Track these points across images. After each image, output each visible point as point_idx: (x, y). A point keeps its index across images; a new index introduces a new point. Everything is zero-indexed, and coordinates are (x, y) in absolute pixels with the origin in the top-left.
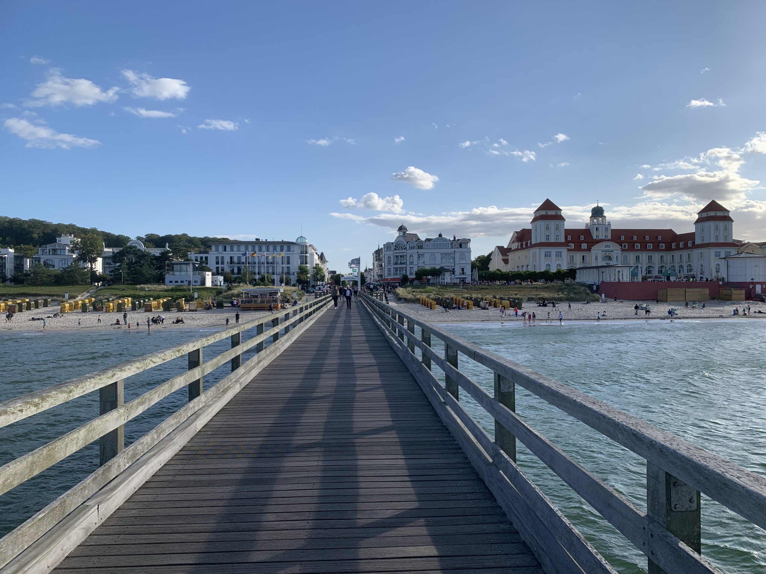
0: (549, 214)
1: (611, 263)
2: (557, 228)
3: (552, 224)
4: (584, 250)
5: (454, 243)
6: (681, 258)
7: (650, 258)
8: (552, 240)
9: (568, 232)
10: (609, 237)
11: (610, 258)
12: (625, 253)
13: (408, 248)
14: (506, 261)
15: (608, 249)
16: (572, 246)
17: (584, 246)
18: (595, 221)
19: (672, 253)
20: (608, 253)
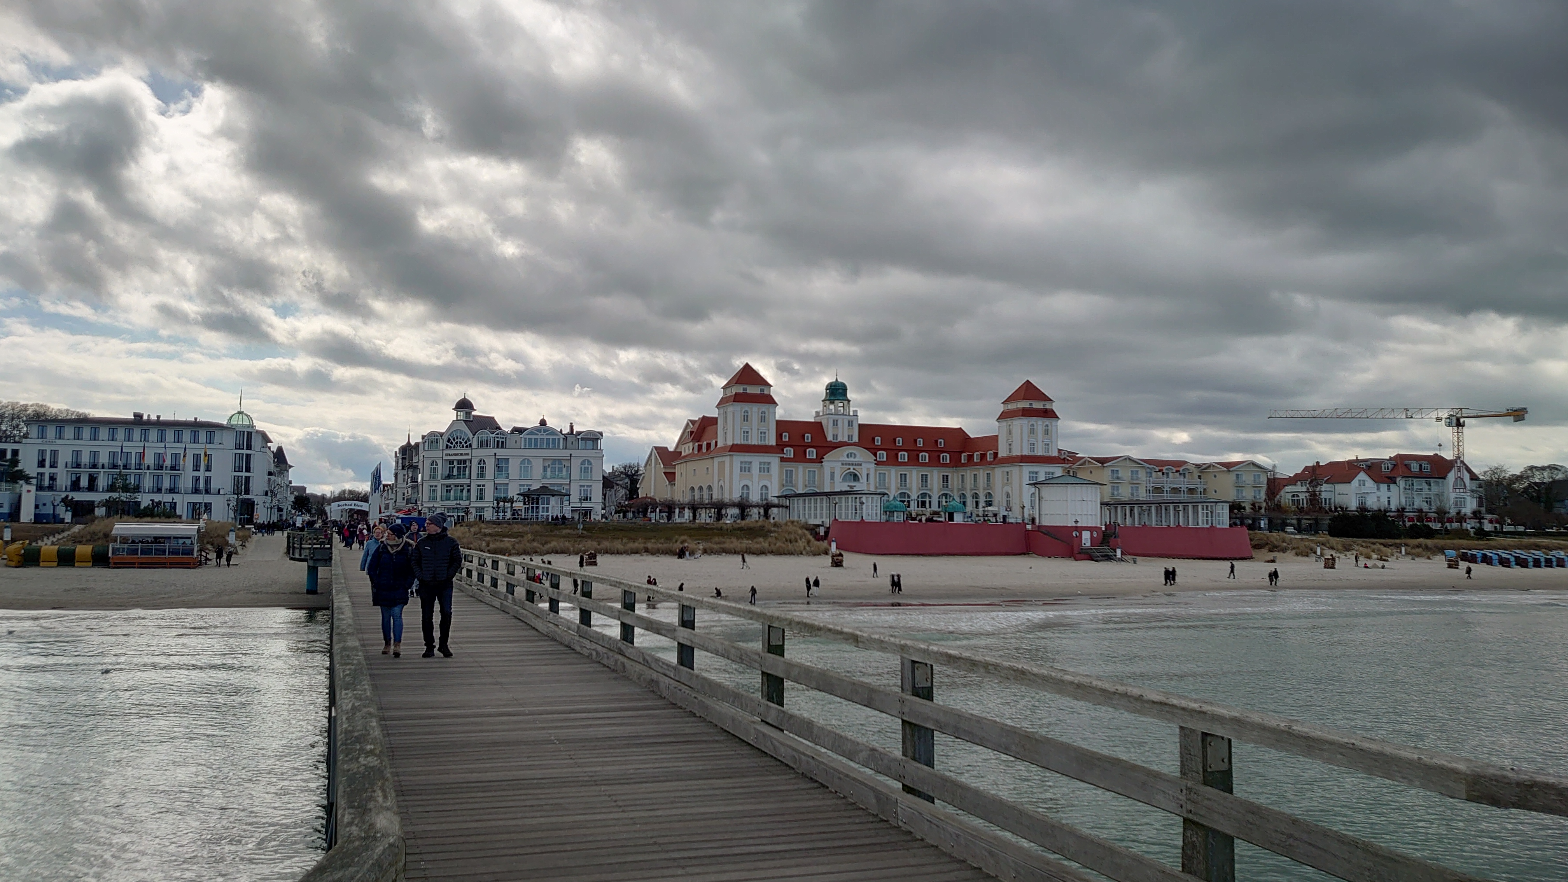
0: (748, 391)
1: (858, 487)
2: (763, 419)
3: (755, 410)
4: (811, 461)
5: (570, 438)
6: (975, 480)
7: (924, 478)
8: (754, 441)
9: (782, 426)
10: (856, 439)
11: (856, 477)
12: (883, 469)
13: (474, 446)
14: (671, 476)
15: (852, 459)
16: (789, 452)
17: (812, 453)
18: (832, 407)
19: (961, 471)
20: (852, 467)
